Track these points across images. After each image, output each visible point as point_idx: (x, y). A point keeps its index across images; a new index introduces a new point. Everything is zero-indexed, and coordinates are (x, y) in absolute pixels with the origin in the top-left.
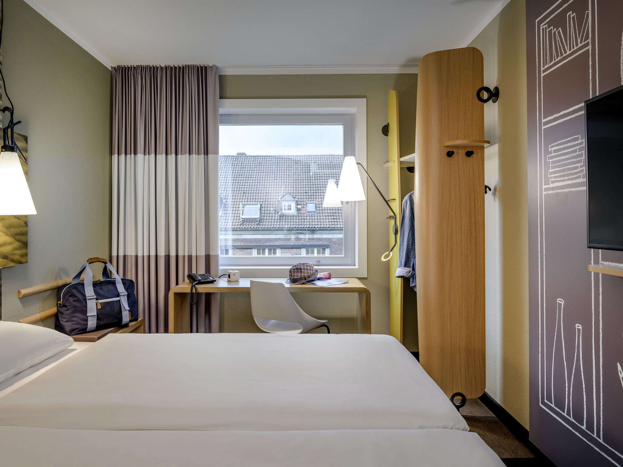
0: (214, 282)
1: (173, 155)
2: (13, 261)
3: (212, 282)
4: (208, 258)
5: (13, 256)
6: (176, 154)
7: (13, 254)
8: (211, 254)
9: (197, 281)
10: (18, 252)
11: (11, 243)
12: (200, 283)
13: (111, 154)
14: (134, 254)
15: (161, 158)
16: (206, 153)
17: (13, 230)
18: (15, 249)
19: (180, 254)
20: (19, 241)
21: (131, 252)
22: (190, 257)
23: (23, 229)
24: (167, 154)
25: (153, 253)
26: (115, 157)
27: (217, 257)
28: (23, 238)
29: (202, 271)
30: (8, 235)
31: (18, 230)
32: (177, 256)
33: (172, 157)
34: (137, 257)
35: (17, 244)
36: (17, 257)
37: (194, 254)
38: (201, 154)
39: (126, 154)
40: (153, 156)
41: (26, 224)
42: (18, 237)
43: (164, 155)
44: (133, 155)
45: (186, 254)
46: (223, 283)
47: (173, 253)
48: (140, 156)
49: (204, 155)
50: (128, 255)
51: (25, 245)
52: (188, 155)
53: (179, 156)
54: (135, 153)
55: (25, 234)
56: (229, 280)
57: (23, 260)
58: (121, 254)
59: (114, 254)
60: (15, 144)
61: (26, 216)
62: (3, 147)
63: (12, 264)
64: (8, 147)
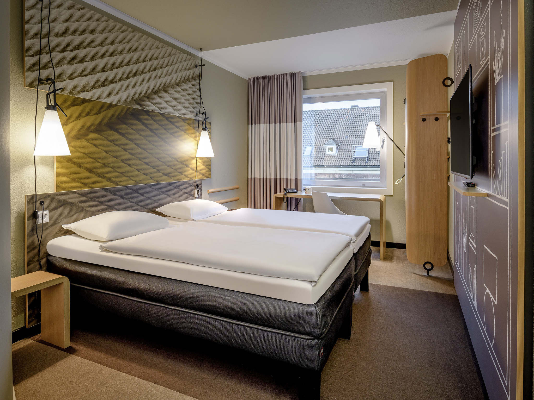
0: (297, 193)
1: (278, 124)
2: (206, 176)
3: (296, 192)
4: (296, 180)
5: (206, 175)
6: (280, 123)
7: (206, 174)
8: (298, 178)
9: (287, 191)
10: (208, 173)
11: (205, 169)
12: (289, 193)
13: (248, 124)
14: (259, 177)
15: (272, 125)
16: (296, 121)
17: (206, 164)
18: (206, 172)
19: (282, 178)
20: (208, 168)
21: (257, 176)
22: (287, 180)
23: (210, 163)
24: (275, 123)
25: (268, 177)
26: (250, 126)
27: (301, 180)
28: (209, 167)
29: (293, 187)
30: (204, 165)
31: (207, 164)
32: (280, 179)
33: (278, 125)
34: (260, 179)
35: (207, 169)
36: (207, 175)
37: (289, 178)
38: (293, 122)
39: (255, 124)
40: (268, 124)
41: (211, 161)
42: (207, 166)
43: (274, 124)
44: (258, 124)
45: (285, 178)
46: (304, 194)
47: (278, 177)
48: (262, 125)
49: (295, 122)
51: (210, 170)
52: (286, 123)
53: (281, 124)
54: (259, 123)
55: (210, 165)
56: (306, 192)
57: (210, 177)
58: (253, 177)
59: (250, 177)
60: (207, 127)
61: (211, 157)
62: (202, 129)
63: (205, 178)
64: (204, 129)
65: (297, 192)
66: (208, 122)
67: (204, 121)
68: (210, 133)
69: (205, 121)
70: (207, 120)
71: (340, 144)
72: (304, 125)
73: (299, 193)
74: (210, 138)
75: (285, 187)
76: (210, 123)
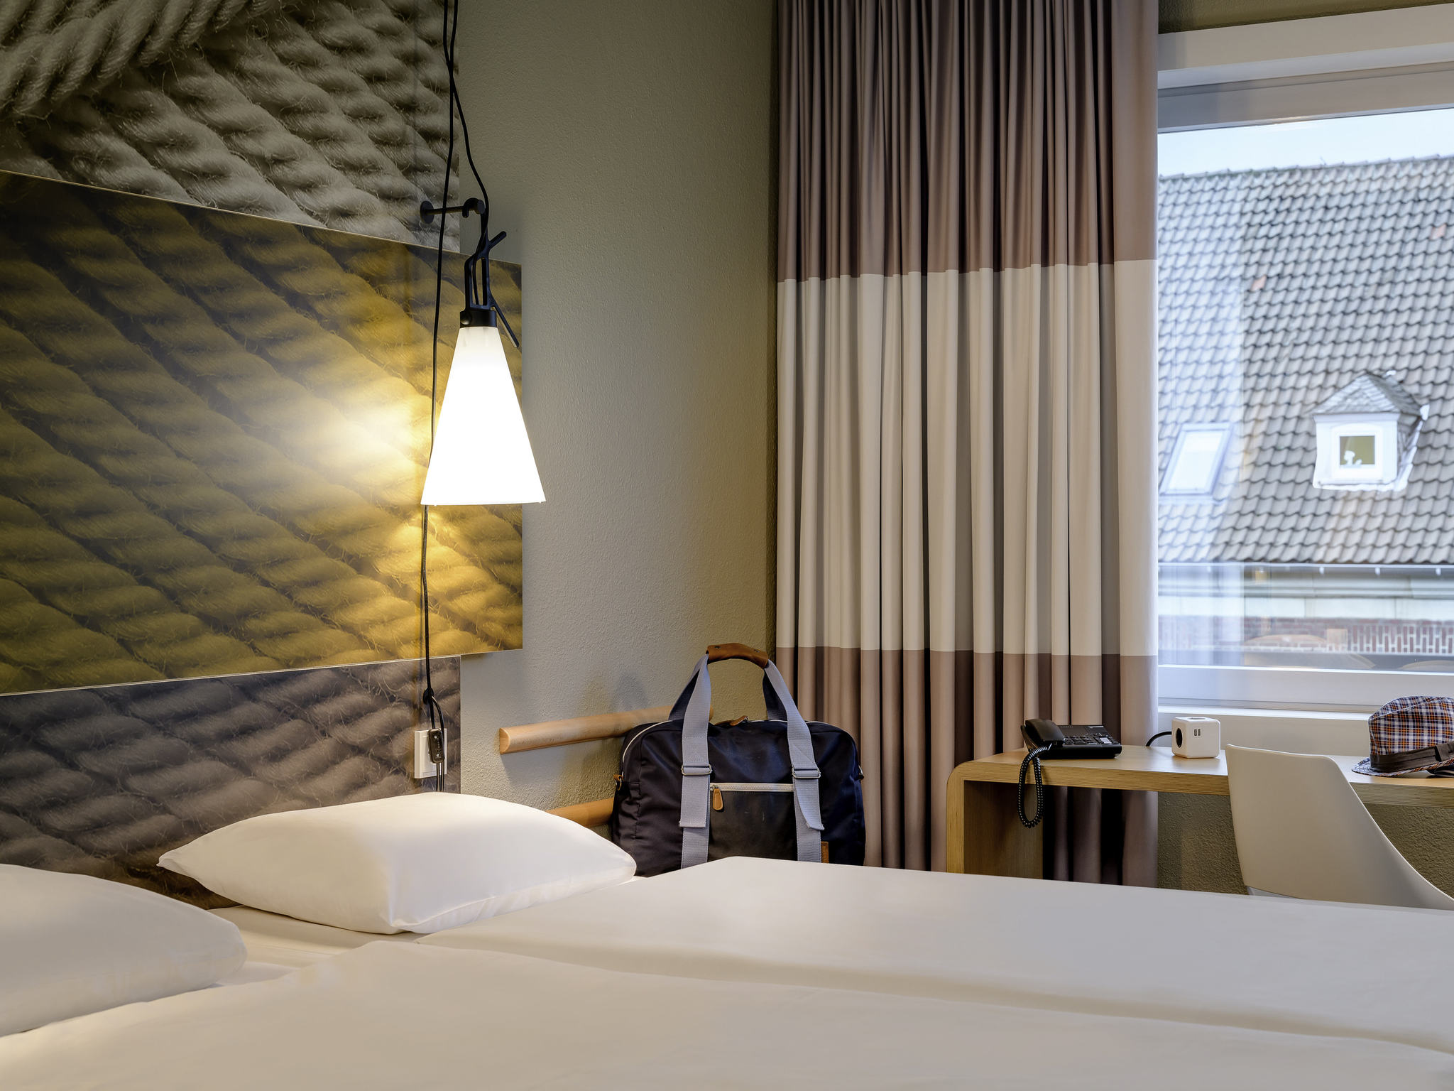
0: (1118, 757)
1: (986, 272)
2: (486, 638)
3: (1110, 753)
4: (1111, 667)
5: (487, 625)
6: (997, 266)
7: (488, 619)
8: (1124, 652)
9: (1047, 744)
10: (498, 613)
11: (482, 587)
12: (1059, 752)
13: (775, 276)
14: (847, 644)
15: (944, 282)
16: (1107, 254)
17: (486, 549)
18: (491, 604)
19: (1010, 648)
20: (501, 580)
21: (838, 638)
22: (1045, 662)
23: (511, 546)
24: (963, 268)
25: (913, 644)
26: (788, 287)
27: (1144, 663)
28: (509, 572)
29: (1090, 714)
30: (475, 562)
31: (498, 549)
32: (998, 658)
33: (981, 278)
34: (857, 654)
35: (496, 590)
36: (495, 629)
37: (1059, 650)
38: (1088, 261)
39: (823, 275)
40: (913, 277)
41: (518, 529)
42: (498, 569)
43: (953, 274)
44: (845, 278)
45: (1032, 649)
46: (1163, 762)
47: (984, 646)
48: (870, 282)
49: (1100, 263)
50: (829, 648)
51: (515, 592)
52: (1037, 267)
53: (1008, 273)
54: (854, 271)
55: (515, 560)
56: (1180, 751)
57: (511, 638)
58: (807, 642)
59: (785, 641)
60: (493, 303)
61: (519, 508)
62: (464, 316)
63: (484, 648)
64: (477, 316)
65: (1119, 750)
66: (501, 265)
67: (475, 258)
68: (515, 342)
69: (479, 263)
70: (494, 254)
71: (1425, 412)
72: (1165, 274)
73: (1129, 761)
74: (518, 378)
75: (1031, 714)
76: (516, 273)
